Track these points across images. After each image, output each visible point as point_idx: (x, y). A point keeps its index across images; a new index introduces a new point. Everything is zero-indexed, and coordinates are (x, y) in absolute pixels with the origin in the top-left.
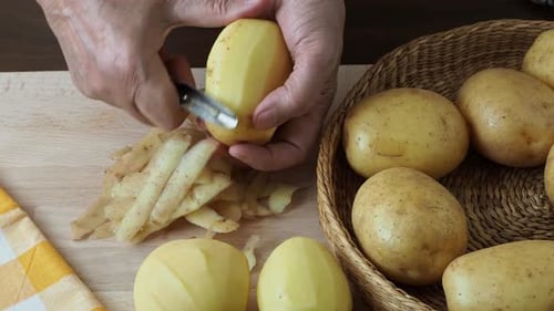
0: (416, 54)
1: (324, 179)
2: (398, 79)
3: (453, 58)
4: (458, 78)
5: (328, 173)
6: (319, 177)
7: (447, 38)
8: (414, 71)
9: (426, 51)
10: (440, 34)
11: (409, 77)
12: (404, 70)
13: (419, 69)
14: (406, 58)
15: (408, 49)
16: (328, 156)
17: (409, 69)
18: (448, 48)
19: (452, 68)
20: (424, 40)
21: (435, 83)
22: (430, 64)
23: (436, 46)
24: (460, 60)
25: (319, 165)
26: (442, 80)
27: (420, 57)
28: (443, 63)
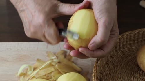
0: (126, 37)
1: (95, 78)
2: (120, 45)
3: (138, 39)
4: (139, 46)
5: (96, 76)
6: (93, 78)
7: (136, 32)
8: (125, 43)
9: (129, 37)
10: (134, 31)
11: (123, 45)
12: (121, 43)
13: (126, 42)
14: (122, 39)
15: (123, 36)
16: (96, 70)
17: (123, 42)
18: (136, 35)
19: (138, 43)
20: (128, 33)
21: (132, 47)
22: (130, 41)
23: (133, 35)
24: (140, 40)
25: (93, 74)
26: (134, 46)
27: (127, 38)
28: (134, 41)
